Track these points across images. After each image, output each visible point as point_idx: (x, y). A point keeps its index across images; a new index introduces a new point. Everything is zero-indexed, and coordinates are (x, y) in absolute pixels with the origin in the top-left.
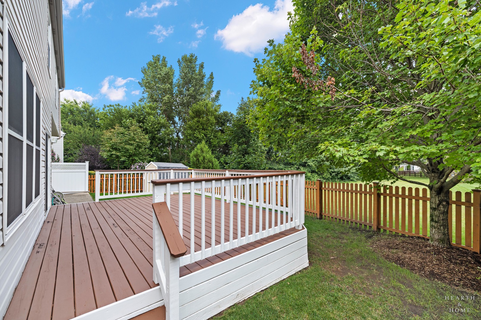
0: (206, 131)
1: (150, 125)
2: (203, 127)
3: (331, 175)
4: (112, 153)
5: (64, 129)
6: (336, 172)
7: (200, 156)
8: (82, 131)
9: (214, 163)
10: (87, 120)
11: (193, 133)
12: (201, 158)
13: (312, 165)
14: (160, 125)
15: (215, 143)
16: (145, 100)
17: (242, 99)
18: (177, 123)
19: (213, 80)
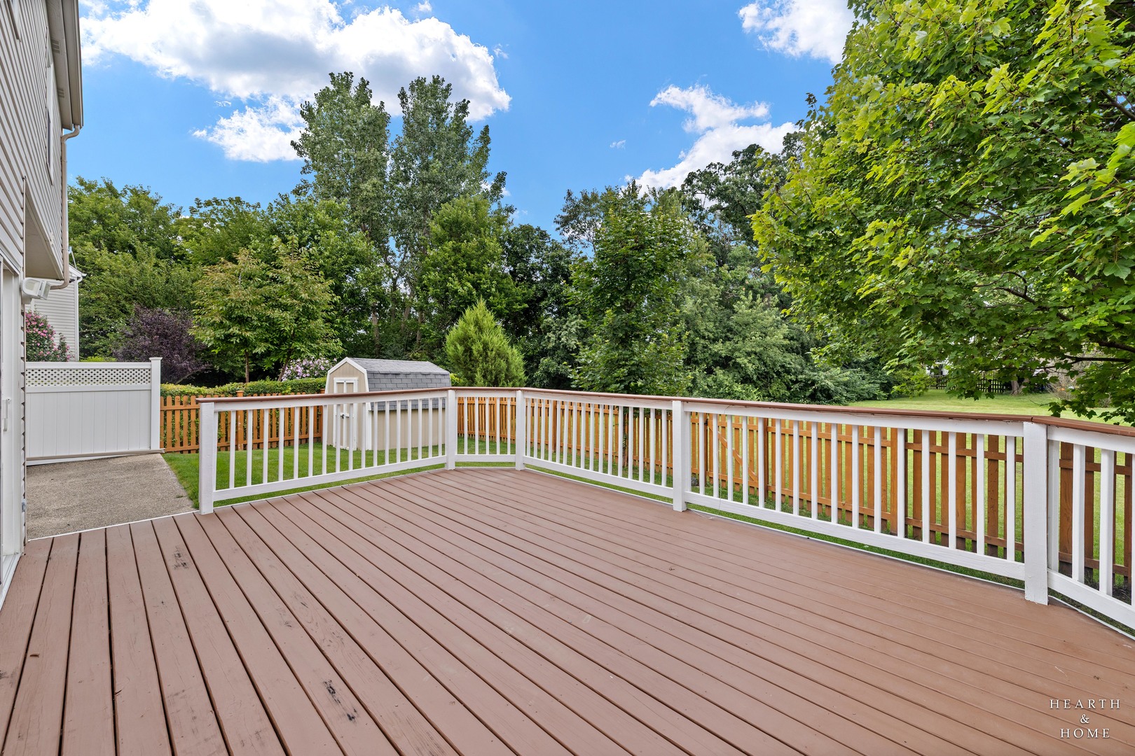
0: (476, 274)
1: (327, 253)
2: (469, 264)
3: (789, 389)
4: (229, 332)
5: (80, 262)
6: (801, 381)
7: (473, 341)
8: (134, 270)
9: (510, 361)
10: (149, 240)
11: (442, 279)
12: (477, 348)
13: (745, 364)
14: (354, 257)
15: (499, 306)
16: (310, 192)
17: (569, 194)
18: (394, 254)
19: (489, 146)
